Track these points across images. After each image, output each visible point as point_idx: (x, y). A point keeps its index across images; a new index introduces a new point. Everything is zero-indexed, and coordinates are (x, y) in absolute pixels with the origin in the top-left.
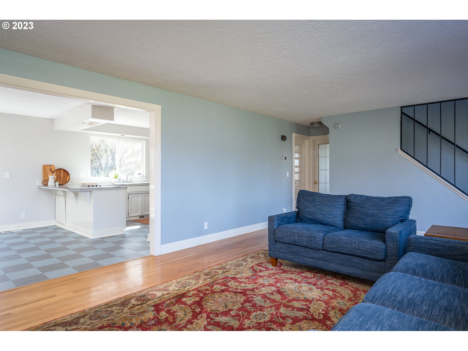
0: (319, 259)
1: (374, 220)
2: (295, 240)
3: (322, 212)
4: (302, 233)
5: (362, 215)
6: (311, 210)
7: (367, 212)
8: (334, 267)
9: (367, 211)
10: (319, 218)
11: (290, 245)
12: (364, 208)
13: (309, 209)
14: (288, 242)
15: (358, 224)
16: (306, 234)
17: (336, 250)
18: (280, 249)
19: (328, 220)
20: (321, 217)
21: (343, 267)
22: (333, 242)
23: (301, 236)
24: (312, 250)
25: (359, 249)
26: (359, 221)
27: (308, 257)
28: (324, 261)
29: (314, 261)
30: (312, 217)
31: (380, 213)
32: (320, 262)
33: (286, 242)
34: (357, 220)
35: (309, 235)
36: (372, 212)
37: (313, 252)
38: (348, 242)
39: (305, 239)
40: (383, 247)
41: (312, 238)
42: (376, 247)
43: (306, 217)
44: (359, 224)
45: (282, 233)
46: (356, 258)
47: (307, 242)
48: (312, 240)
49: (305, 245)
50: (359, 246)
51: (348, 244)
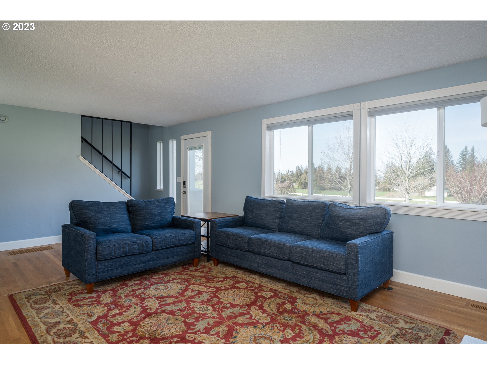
0: (148, 261)
1: (162, 218)
2: (126, 251)
3: (115, 220)
4: (132, 241)
5: (151, 216)
6: (105, 220)
7: (155, 213)
8: (162, 263)
9: (155, 211)
10: (114, 227)
11: (117, 259)
12: (151, 209)
13: (102, 220)
14: (117, 256)
15: (149, 224)
16: (136, 241)
17: (165, 247)
18: (104, 268)
19: (121, 227)
20: (116, 225)
21: (169, 259)
22: (162, 240)
23: (132, 245)
24: (142, 255)
25: (181, 240)
26: (150, 222)
27: (138, 264)
28: (152, 261)
29: (144, 265)
30: (108, 227)
31: (164, 212)
32: (149, 264)
33: (114, 257)
34: (148, 221)
35: (140, 241)
36: (159, 212)
37: (143, 257)
38: (173, 236)
39: (137, 247)
40: (194, 233)
41: (144, 243)
42: (191, 235)
43: (100, 229)
44: (151, 224)
45: (109, 248)
46: (177, 248)
47: (138, 249)
48: (144, 245)
49: (136, 253)
50: (181, 237)
51: (174, 238)
